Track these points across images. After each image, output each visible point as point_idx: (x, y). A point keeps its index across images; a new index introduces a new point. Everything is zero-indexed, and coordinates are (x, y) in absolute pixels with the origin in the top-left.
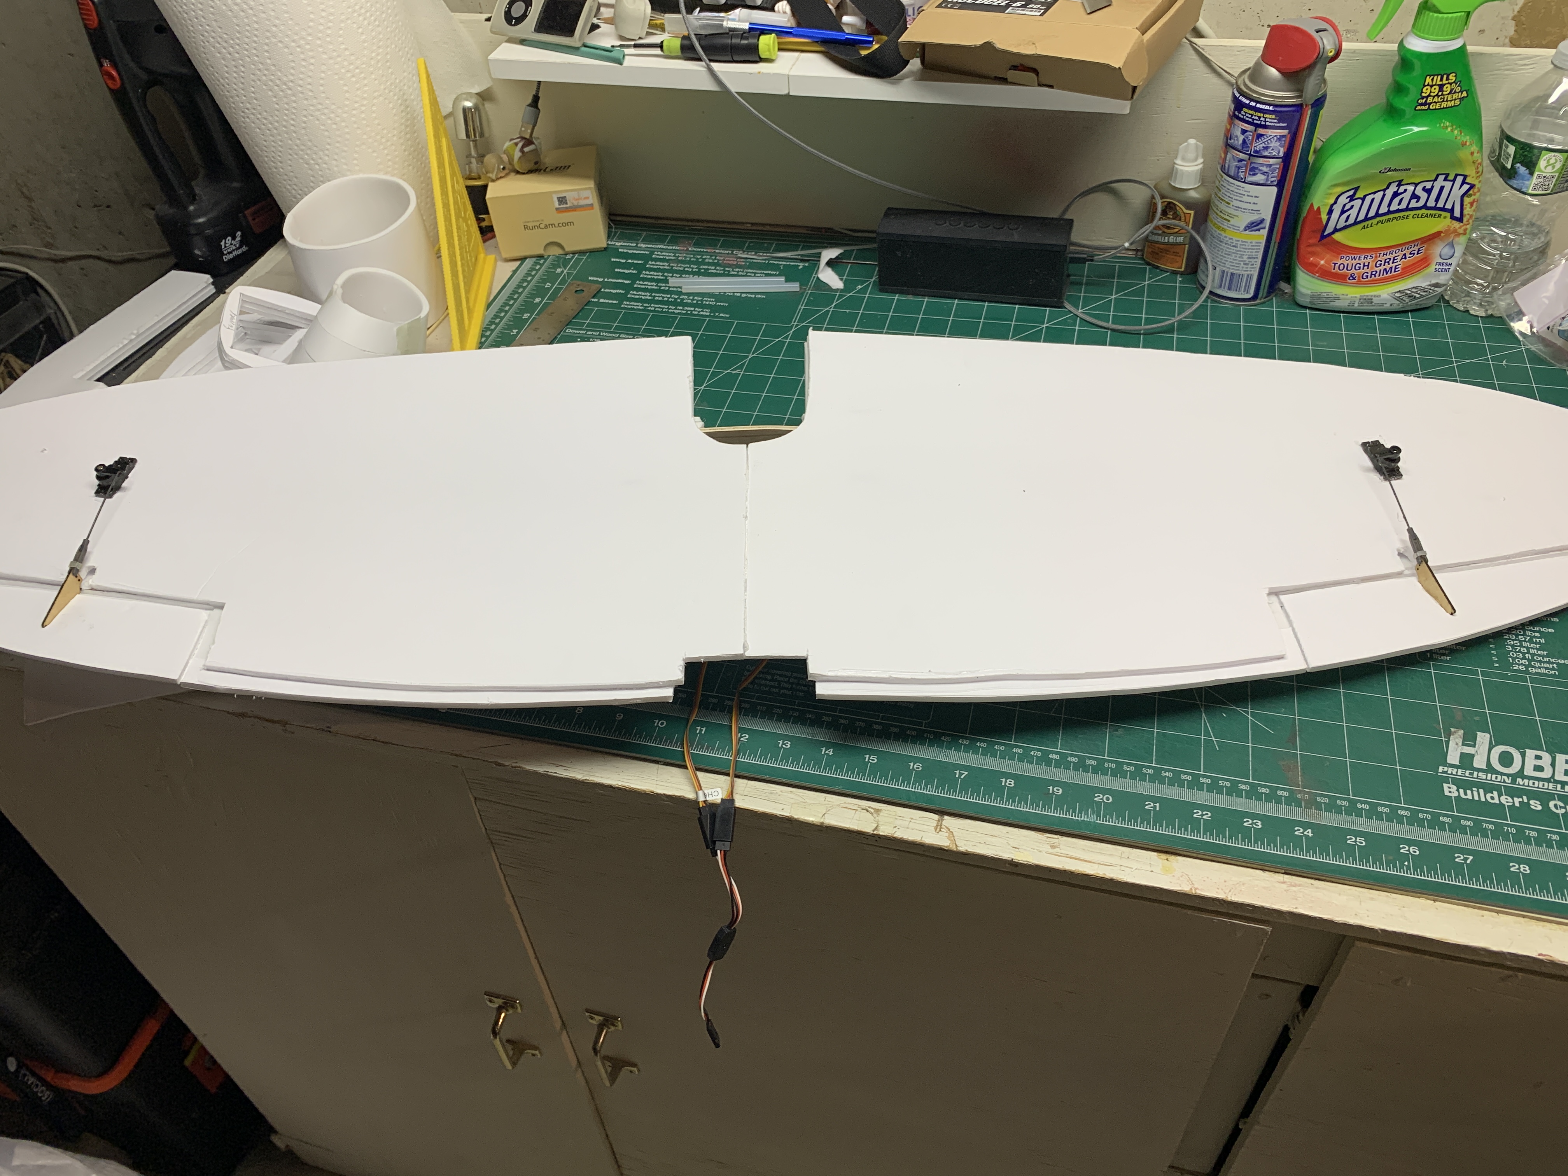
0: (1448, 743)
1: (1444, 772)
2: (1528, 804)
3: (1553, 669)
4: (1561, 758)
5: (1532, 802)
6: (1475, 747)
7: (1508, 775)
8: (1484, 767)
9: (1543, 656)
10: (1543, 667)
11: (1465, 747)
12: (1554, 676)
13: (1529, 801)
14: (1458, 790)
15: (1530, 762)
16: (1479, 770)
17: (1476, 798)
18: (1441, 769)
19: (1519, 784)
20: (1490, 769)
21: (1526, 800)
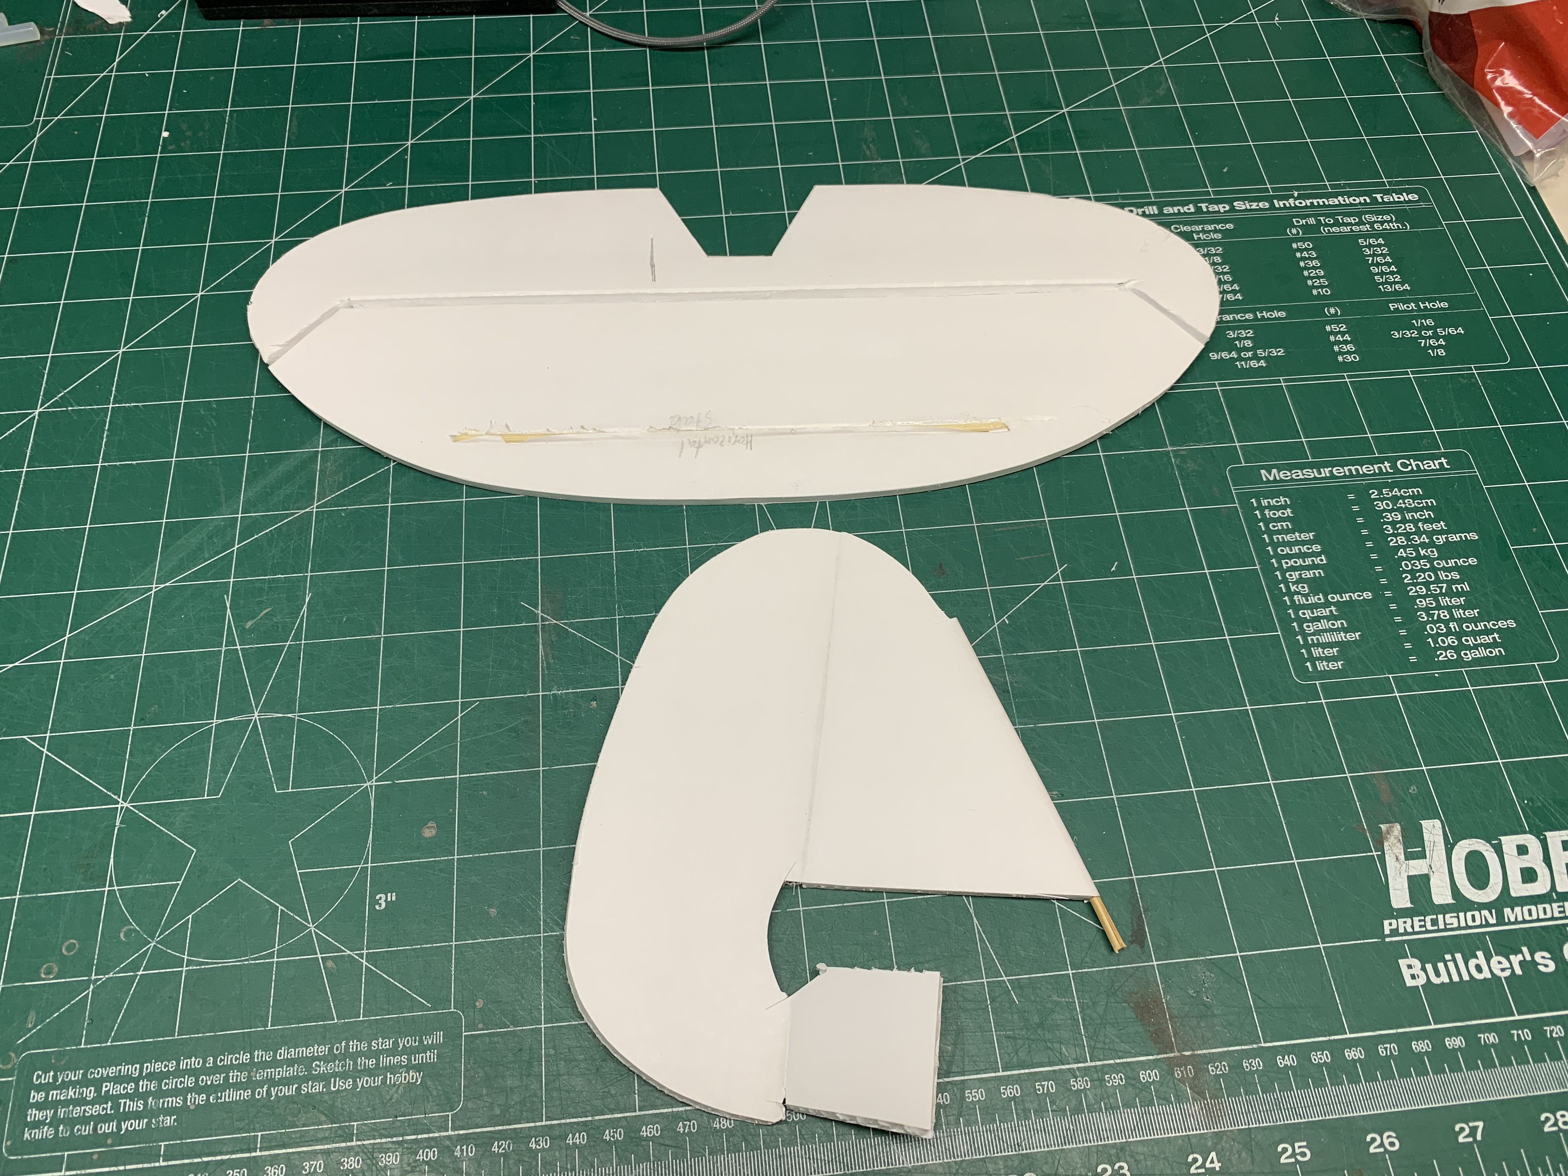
0: (1382, 858)
1: (1395, 932)
2: (1534, 963)
3: (1494, 644)
4: (1555, 838)
5: (1538, 956)
6: (1424, 857)
7: (1487, 906)
8: (1450, 901)
9: (1474, 620)
10: (1481, 645)
11: (1412, 862)
12: (1499, 659)
13: (1532, 956)
14: (1424, 969)
15: (1514, 865)
16: (1444, 909)
17: (1456, 978)
18: (1387, 926)
19: (1510, 923)
20: (1461, 904)
21: (1528, 958)
